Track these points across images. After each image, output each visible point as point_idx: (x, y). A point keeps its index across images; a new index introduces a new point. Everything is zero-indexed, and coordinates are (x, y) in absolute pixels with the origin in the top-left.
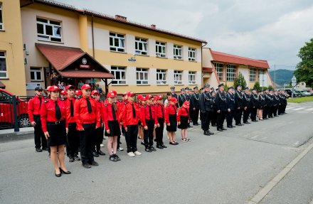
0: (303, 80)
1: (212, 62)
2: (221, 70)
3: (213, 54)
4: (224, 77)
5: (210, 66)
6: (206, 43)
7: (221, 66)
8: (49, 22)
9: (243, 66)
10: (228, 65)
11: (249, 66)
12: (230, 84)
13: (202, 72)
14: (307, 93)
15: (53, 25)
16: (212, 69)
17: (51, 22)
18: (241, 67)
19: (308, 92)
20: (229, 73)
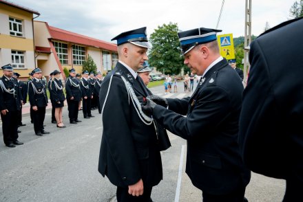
0: (153, 66)
1: (50, 40)
2: (65, 51)
3: (50, 30)
4: (70, 59)
5: (47, 44)
6: (38, 14)
7: (65, 46)
9: (93, 48)
10: (74, 46)
11: (100, 48)
12: (78, 69)
13: (35, 52)
14: (158, 78)
16: (49, 49)
18: (92, 50)
19: (159, 76)
20: (76, 55)
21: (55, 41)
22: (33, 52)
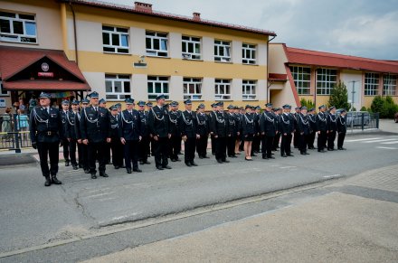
1: (287, 64)
3: (288, 52)
6: (274, 35)
8: (17, 16)
9: (351, 70)
10: (320, 70)
11: (362, 70)
13: (268, 80)
15: (23, 21)
16: (285, 76)
17: (22, 16)
20: (322, 82)
21: (293, 66)
22: (266, 81)
